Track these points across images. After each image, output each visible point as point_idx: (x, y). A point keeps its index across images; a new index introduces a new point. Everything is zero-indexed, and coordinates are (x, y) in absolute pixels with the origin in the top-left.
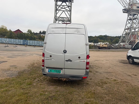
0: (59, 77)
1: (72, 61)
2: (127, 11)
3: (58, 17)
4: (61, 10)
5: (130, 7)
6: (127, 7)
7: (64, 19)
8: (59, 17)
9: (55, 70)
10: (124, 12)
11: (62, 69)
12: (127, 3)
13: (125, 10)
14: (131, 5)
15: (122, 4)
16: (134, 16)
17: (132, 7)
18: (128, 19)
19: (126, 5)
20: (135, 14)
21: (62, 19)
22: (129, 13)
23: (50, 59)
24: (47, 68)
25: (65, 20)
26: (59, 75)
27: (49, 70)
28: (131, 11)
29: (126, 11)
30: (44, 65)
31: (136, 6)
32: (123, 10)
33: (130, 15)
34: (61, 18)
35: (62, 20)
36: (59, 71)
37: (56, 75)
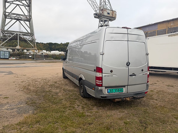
0: (122, 97)
1: (136, 75)
2: (99, 16)
3: (9, 13)
4: (14, 3)
5: (101, 12)
6: (98, 12)
7: (20, 17)
8: (11, 13)
9: (116, 89)
10: (95, 17)
11: (124, 86)
12: (98, 7)
13: (96, 14)
14: (102, 10)
15: (93, 7)
16: (105, 22)
17: (103, 13)
18: (100, 25)
19: (97, 9)
20: (106, 21)
21: (17, 16)
22: (100, 19)
23: (110, 75)
24: (106, 87)
25: (22, 18)
26: (122, 95)
27: (108, 90)
28: (103, 17)
29: (97, 17)
30: (102, 84)
31: (107, 12)
32: (94, 14)
33: (102, 21)
34: (14, 14)
35: (16, 18)
36: (121, 89)
37: (119, 95)
